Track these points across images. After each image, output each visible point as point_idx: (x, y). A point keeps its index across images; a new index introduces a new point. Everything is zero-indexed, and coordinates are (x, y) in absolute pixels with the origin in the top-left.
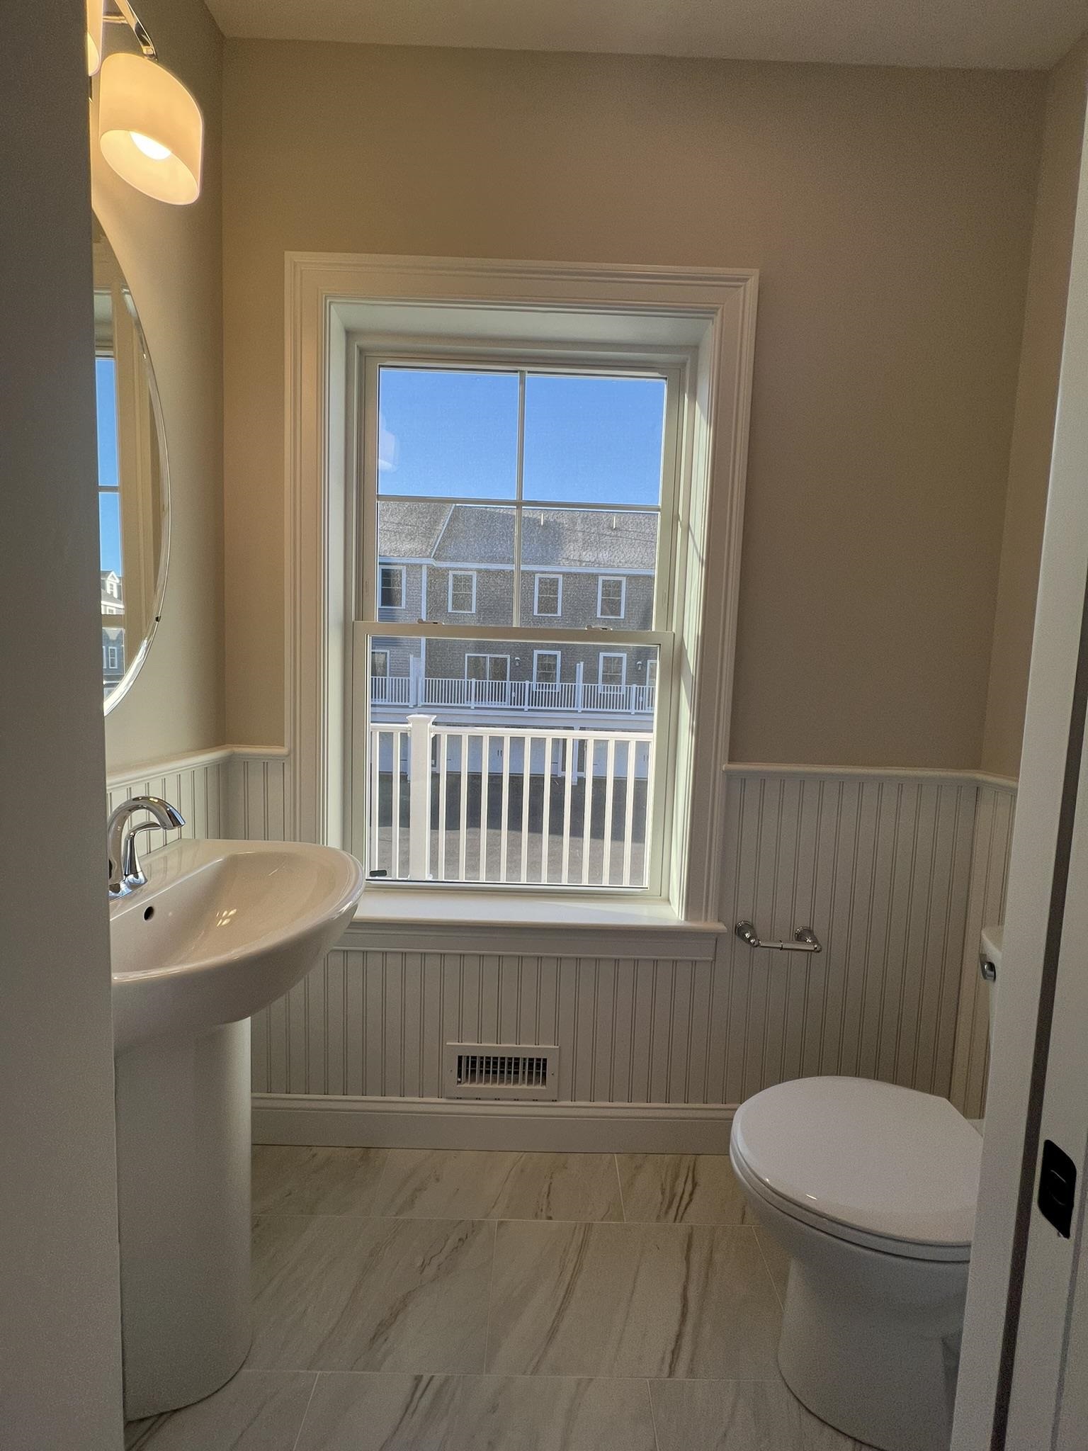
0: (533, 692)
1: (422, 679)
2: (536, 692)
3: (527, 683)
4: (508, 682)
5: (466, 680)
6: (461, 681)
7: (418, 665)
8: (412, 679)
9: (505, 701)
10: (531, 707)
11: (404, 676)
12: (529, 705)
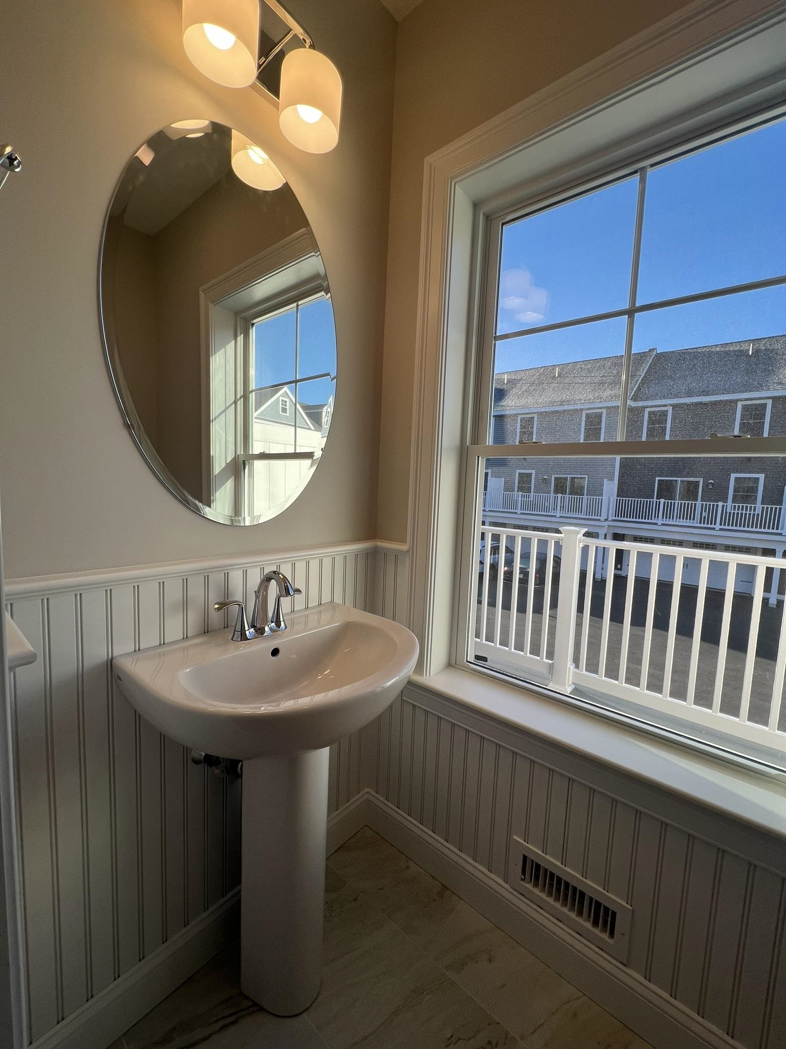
0: (726, 512)
1: (614, 497)
2: (730, 513)
3: (720, 504)
4: (699, 503)
5: (655, 500)
6: (650, 501)
7: (610, 488)
8: (605, 498)
9: (694, 519)
10: (722, 527)
11: (598, 496)
12: (721, 525)
